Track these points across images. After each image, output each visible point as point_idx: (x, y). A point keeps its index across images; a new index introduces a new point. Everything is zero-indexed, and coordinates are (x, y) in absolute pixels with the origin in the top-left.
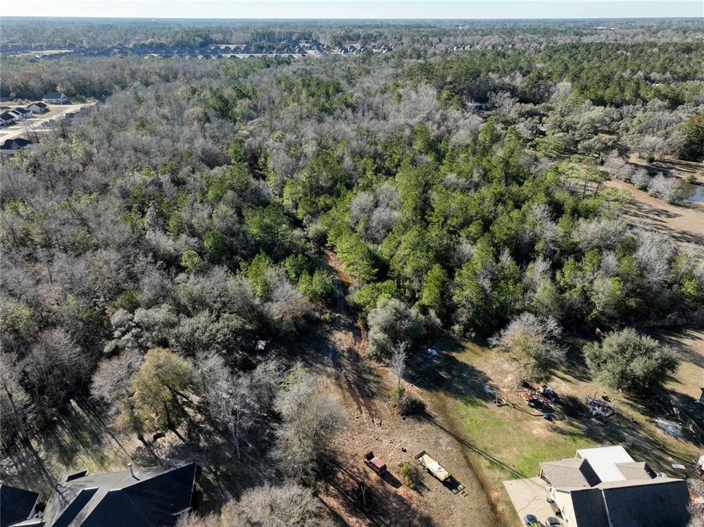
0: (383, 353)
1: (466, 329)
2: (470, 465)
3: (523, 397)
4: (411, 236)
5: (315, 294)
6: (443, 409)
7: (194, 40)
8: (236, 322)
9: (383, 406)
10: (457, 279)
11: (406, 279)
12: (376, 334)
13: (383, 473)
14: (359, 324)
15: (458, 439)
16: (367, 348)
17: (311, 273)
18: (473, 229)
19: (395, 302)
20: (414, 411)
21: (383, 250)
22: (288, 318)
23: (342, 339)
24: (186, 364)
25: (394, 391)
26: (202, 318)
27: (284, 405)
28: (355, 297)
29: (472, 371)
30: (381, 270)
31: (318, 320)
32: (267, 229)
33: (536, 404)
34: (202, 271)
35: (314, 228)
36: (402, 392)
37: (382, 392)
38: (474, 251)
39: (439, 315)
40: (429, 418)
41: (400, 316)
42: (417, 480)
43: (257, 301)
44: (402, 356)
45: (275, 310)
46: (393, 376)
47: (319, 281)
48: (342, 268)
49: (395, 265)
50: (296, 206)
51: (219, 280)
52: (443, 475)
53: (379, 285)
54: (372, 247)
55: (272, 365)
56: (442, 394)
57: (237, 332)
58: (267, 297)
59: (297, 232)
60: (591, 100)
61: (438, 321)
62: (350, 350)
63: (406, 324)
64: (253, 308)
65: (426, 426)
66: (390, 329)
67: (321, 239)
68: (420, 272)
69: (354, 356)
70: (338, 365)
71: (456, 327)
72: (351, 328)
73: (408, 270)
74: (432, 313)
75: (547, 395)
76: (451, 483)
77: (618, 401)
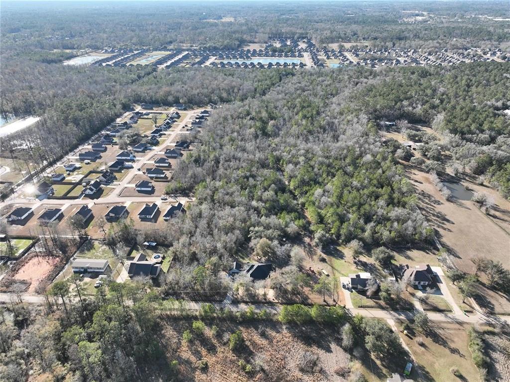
0: (317, 245)
1: (343, 242)
2: (333, 273)
3: (352, 260)
4: (331, 210)
5: (300, 226)
6: (331, 261)
7: (235, 44)
8: (279, 233)
9: (315, 257)
10: (343, 226)
11: (329, 224)
12: (316, 240)
13: (313, 271)
14: (312, 236)
15: (332, 267)
16: (313, 243)
17: (299, 219)
18: (354, 208)
19: (322, 232)
20: (323, 260)
21: (323, 212)
22: (292, 233)
23: (307, 240)
24: (270, 242)
25: (319, 254)
26: (271, 231)
27: (292, 254)
28: (312, 228)
29: (341, 252)
30: (321, 220)
31: (300, 234)
32: (286, 201)
33: (355, 263)
34: (267, 216)
35: (301, 200)
36: (321, 255)
37: (315, 254)
38: (352, 217)
39: (336, 237)
40: (326, 262)
41: (323, 236)
42: (320, 274)
43: (283, 226)
44: (321, 247)
45: (289, 230)
46: (319, 251)
47: (301, 222)
48: (309, 217)
49: (325, 219)
50: (295, 189)
51: (273, 220)
52: (326, 274)
53: (319, 225)
54: (319, 211)
55: (289, 245)
56: (331, 257)
57: (279, 235)
58: (287, 226)
59: (295, 202)
60: (450, 129)
61: (335, 238)
62: (309, 243)
63: (324, 238)
64: (282, 229)
65: (325, 264)
66: (320, 239)
67: (303, 205)
68: (333, 222)
69: (309, 245)
70: (305, 246)
71: (340, 241)
72: (310, 237)
73: (330, 221)
74: (334, 236)
75: (359, 261)
76: (328, 275)
77: (377, 264)
